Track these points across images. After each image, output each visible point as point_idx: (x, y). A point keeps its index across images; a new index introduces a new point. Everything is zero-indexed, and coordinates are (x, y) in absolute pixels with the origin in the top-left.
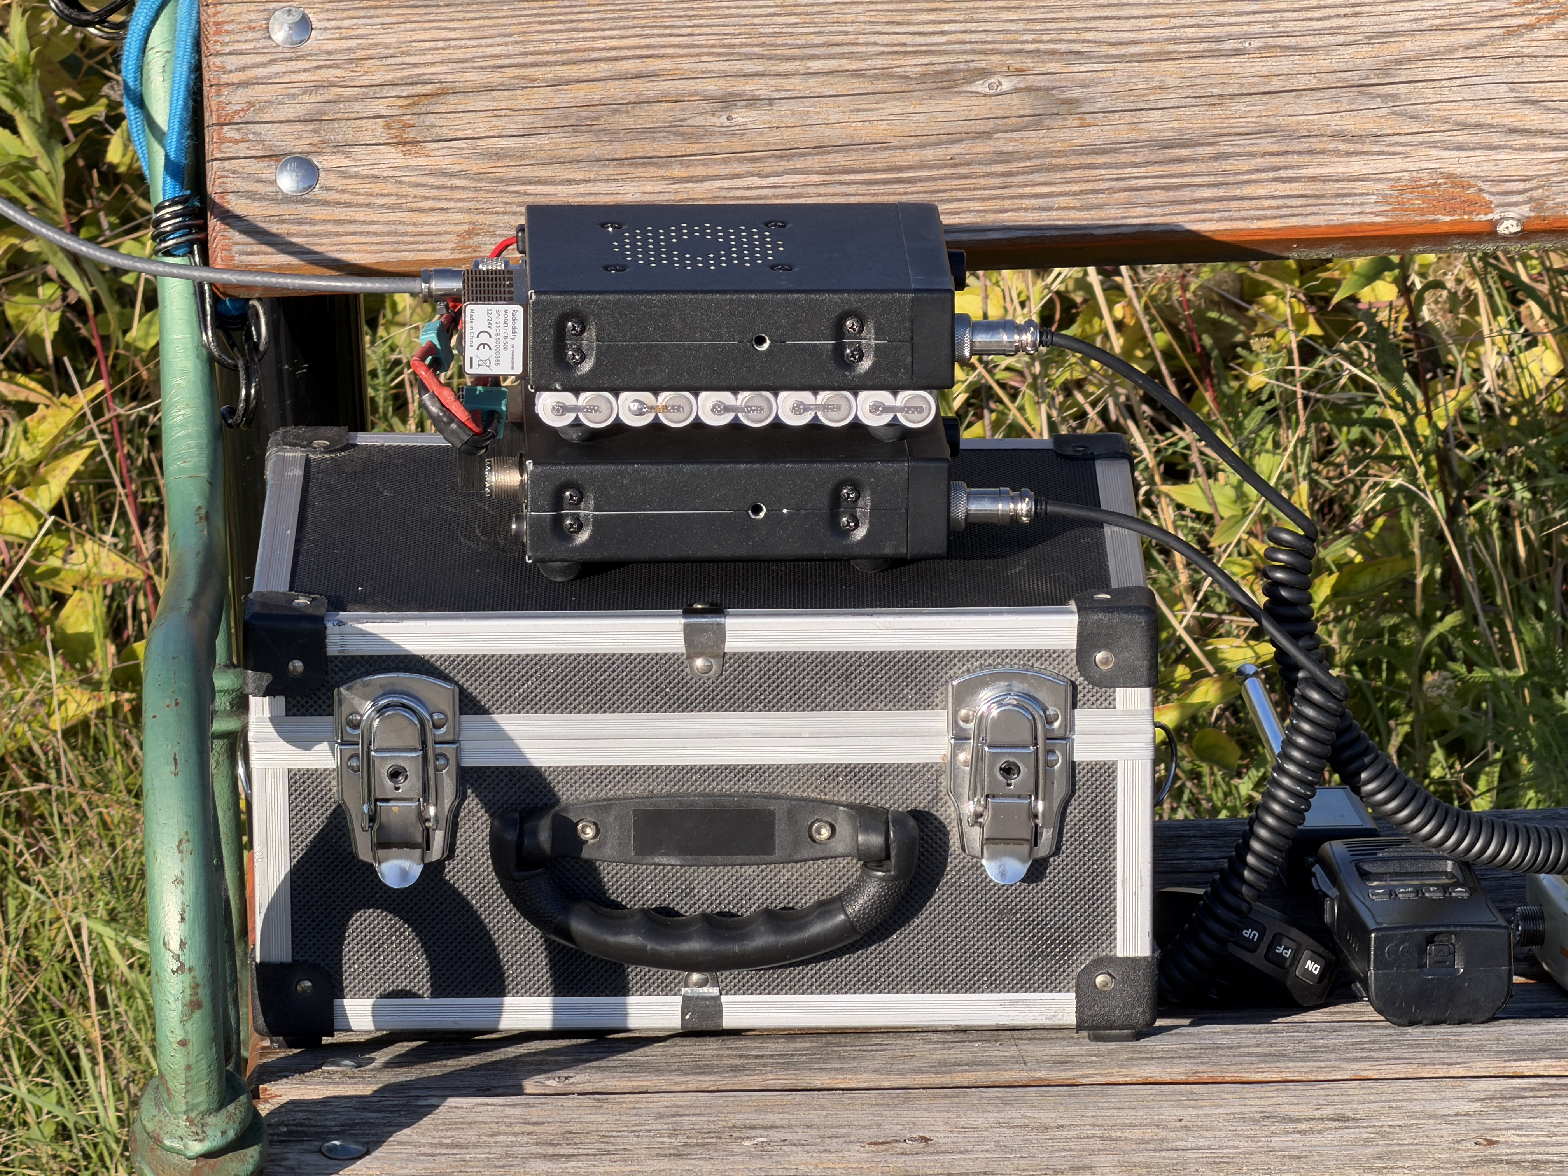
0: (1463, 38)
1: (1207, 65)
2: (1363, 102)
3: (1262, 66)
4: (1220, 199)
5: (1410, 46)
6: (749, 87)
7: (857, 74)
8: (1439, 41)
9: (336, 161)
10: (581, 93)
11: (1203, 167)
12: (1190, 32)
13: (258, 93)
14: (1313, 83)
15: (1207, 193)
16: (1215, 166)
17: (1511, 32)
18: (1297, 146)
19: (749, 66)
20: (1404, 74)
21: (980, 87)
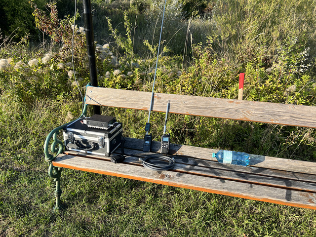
1: (135, 100)
2: (142, 103)
14: (140, 101)
18: (139, 104)
20: (145, 101)
21: (123, 99)
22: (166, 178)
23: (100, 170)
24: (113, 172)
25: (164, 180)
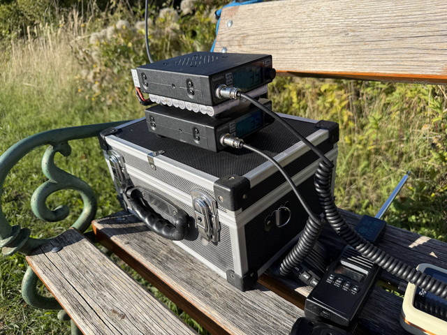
1: (402, 29)
3: (417, 29)
4: (394, 65)
9: (230, 49)
11: (391, 56)
12: (400, 21)
14: (431, 34)
15: (390, 63)
16: (395, 56)
18: (420, 51)
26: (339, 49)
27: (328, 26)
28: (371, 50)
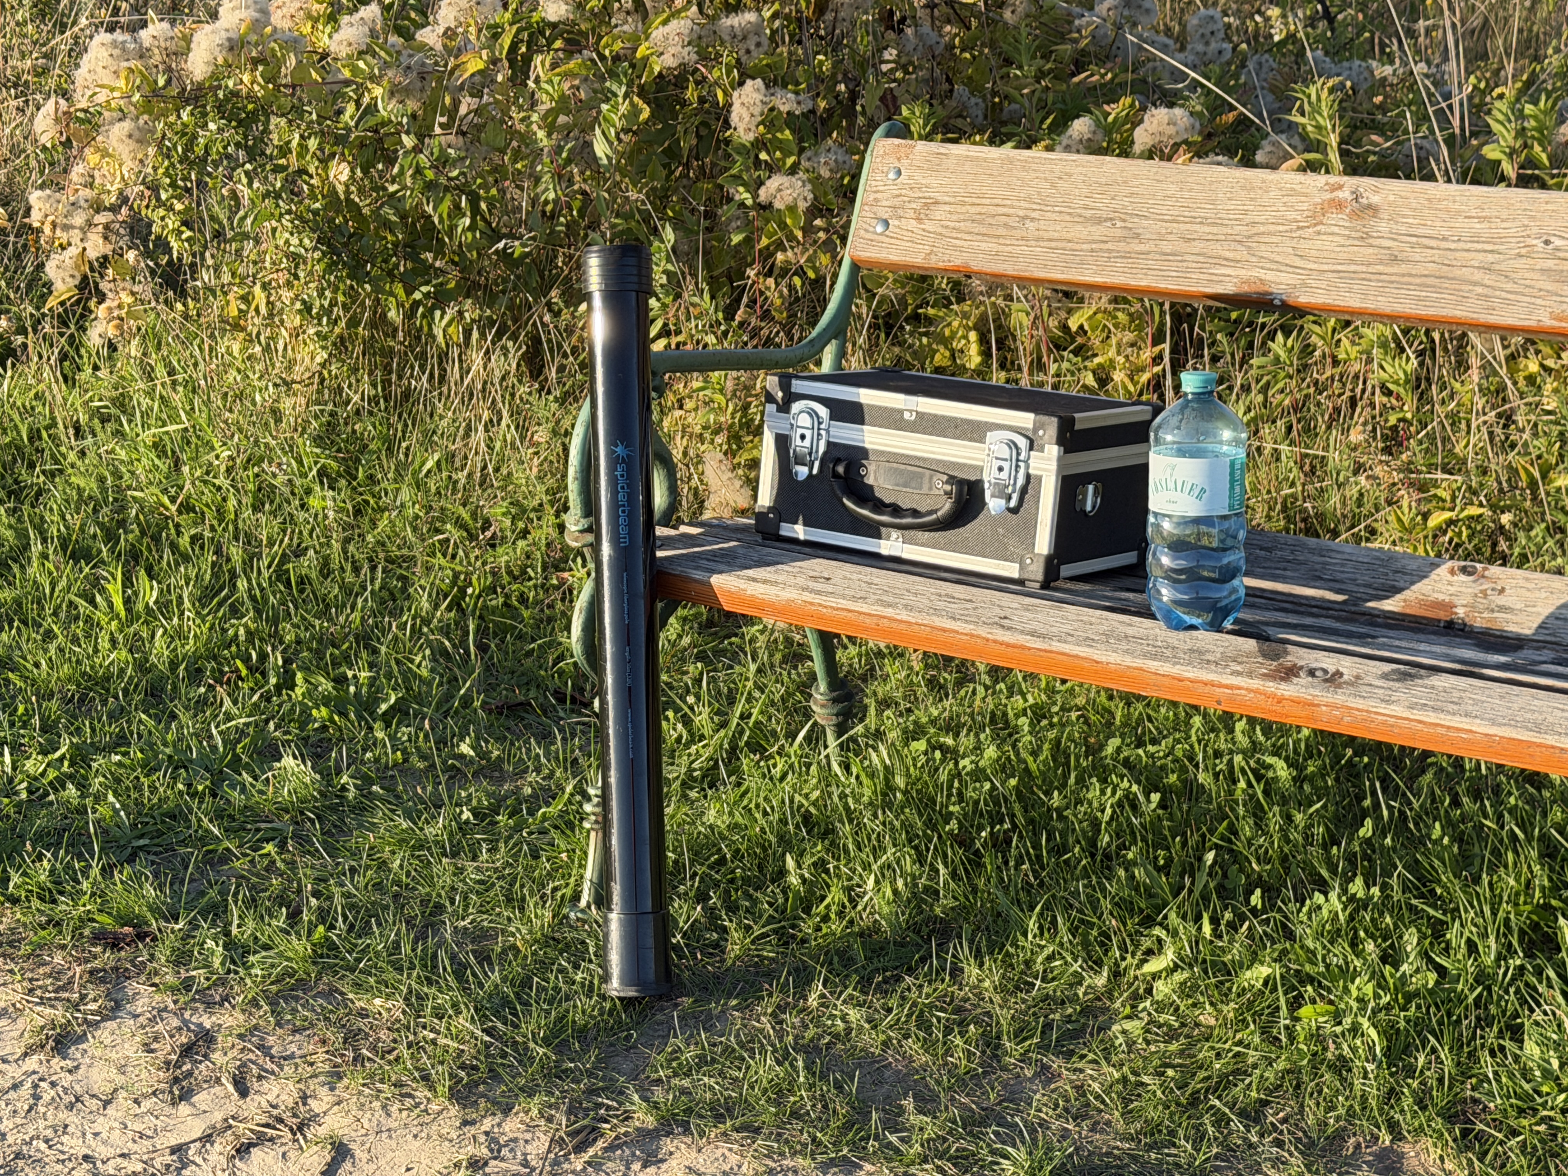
0: (1281, 228)
1: (1188, 226)
2: (1239, 247)
3: (1207, 229)
5: (1262, 229)
6: (1035, 215)
7: (1070, 214)
8: (1272, 228)
9: (897, 223)
10: (978, 209)
11: (1176, 264)
12: (1186, 214)
13: (879, 196)
14: (1223, 238)
16: (1180, 264)
17: (1299, 228)
18: (1210, 260)
19: (1035, 207)
20: (1256, 239)
21: (1109, 224)
22: (1304, 679)
23: (889, 612)
24: (968, 628)
25: (1287, 690)
26: (1102, 246)
27: (1087, 208)
28: (1148, 253)
